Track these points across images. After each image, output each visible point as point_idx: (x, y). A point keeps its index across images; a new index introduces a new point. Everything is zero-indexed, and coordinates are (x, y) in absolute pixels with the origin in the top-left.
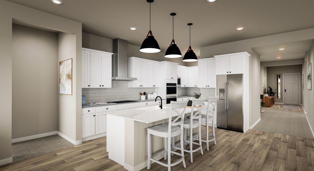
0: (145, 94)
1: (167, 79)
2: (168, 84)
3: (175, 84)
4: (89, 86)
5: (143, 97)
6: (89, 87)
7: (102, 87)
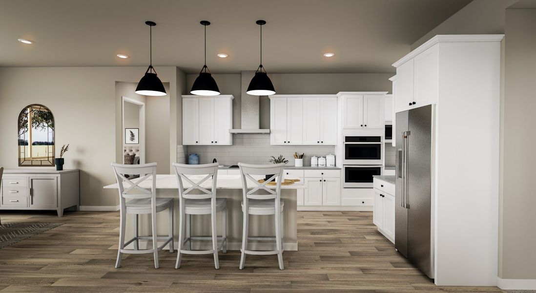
0: (302, 157)
1: (344, 129)
2: (348, 139)
3: (378, 139)
4: (197, 142)
5: (299, 162)
6: (198, 144)
7: (214, 144)
